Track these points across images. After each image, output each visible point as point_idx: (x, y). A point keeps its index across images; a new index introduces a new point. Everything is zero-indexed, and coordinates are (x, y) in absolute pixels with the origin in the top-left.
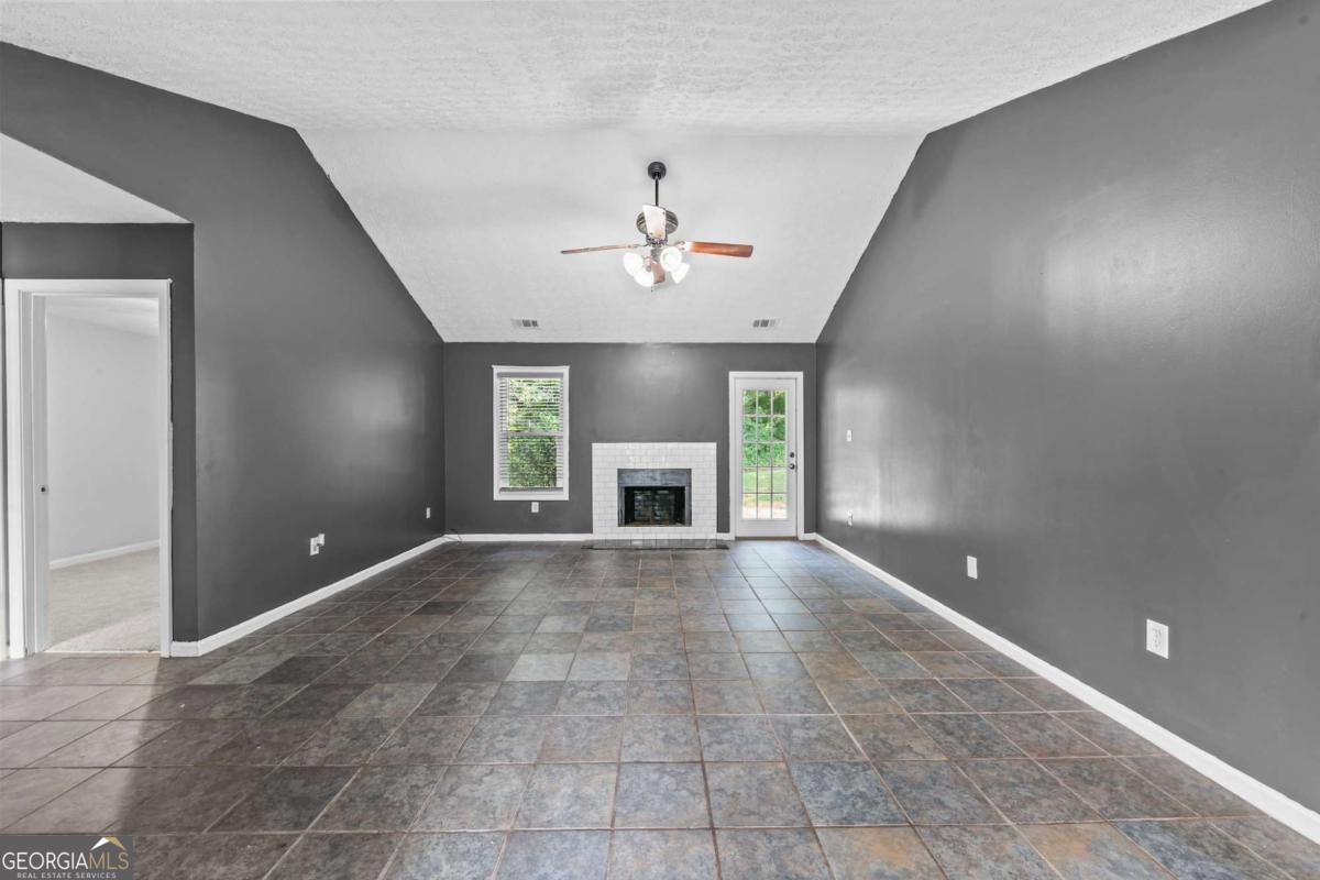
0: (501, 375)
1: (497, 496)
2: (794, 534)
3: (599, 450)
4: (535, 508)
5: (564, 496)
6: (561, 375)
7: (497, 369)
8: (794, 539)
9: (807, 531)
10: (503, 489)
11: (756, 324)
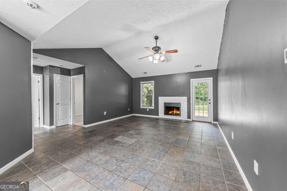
0: (142, 84)
1: (141, 107)
2: (210, 121)
3: (160, 98)
4: (148, 110)
5: (153, 108)
6: (153, 83)
7: (141, 82)
8: (210, 123)
9: (214, 121)
10: (142, 106)
11: (196, 67)
